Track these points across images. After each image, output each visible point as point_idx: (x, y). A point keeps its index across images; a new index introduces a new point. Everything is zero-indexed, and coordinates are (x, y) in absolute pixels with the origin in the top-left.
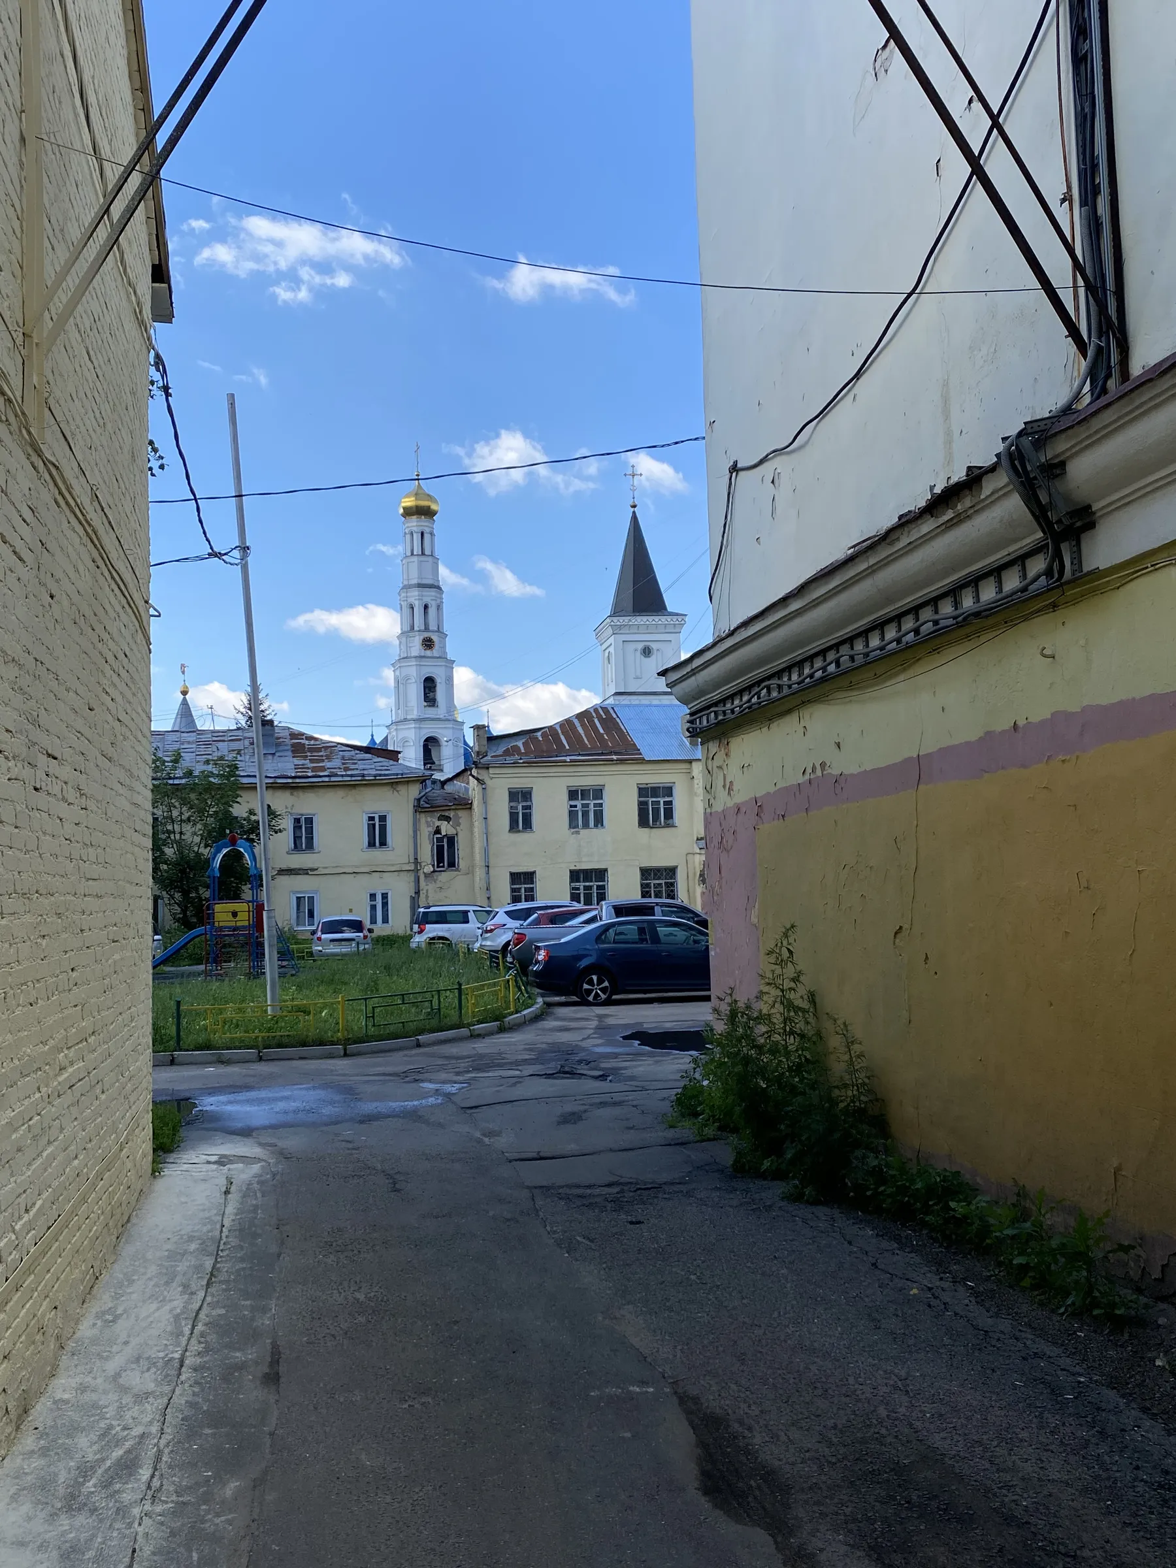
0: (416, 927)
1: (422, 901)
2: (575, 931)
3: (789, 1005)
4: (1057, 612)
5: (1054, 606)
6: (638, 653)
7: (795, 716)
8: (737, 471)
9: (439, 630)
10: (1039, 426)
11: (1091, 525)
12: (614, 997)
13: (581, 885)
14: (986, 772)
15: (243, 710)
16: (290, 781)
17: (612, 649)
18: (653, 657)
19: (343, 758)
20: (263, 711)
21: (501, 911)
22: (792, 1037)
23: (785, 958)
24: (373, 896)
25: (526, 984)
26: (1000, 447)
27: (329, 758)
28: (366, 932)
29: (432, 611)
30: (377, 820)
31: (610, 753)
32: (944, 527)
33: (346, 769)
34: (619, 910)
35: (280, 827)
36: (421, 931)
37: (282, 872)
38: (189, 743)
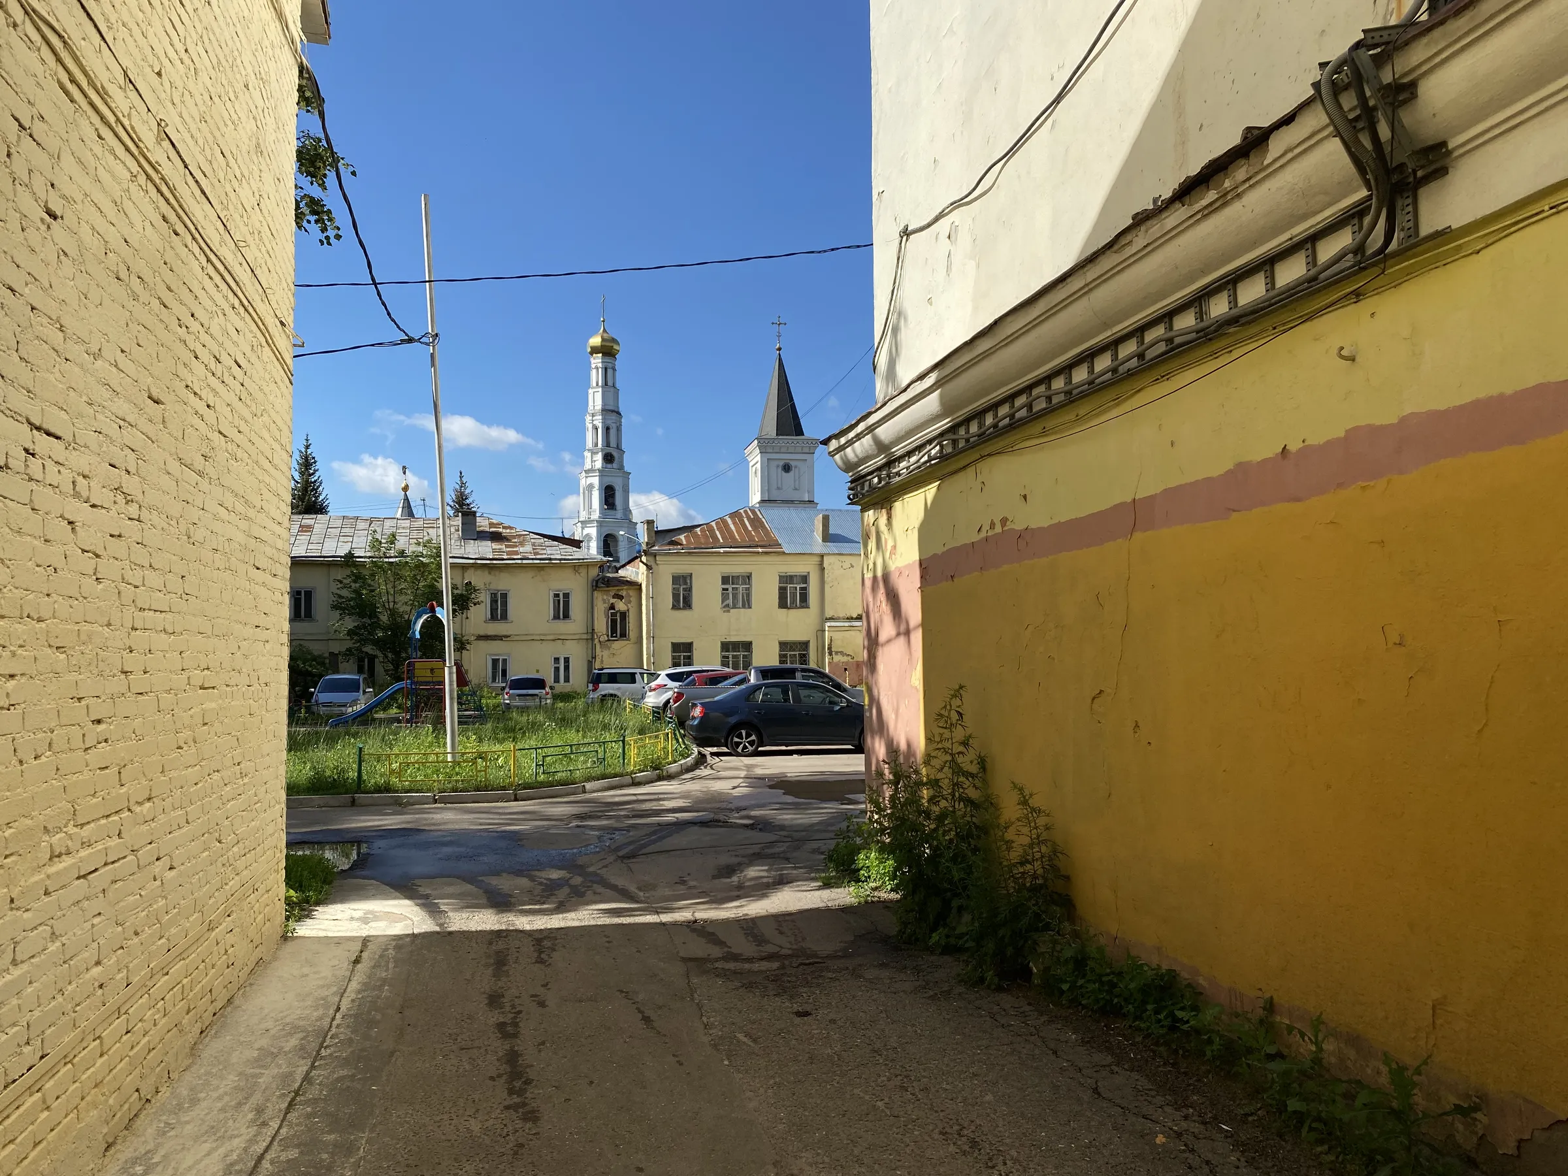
0: (591, 686)
1: (597, 665)
2: (724, 692)
3: (957, 770)
4: (1363, 302)
5: (1358, 295)
6: (780, 469)
7: (971, 471)
8: (908, 235)
9: (618, 447)
10: (1381, 36)
11: (1441, 172)
12: (760, 749)
13: (731, 654)
14: (1234, 511)
15: (452, 504)
16: (488, 562)
17: (759, 465)
18: (791, 473)
19: (533, 544)
20: (468, 505)
21: (663, 673)
22: (962, 803)
23: (954, 722)
24: (557, 660)
25: (683, 736)
26: (1316, 75)
27: (522, 544)
28: (547, 689)
29: (613, 432)
30: (561, 596)
31: (757, 546)
32: (1199, 216)
33: (536, 554)
34: (765, 673)
35: (479, 600)
36: (595, 690)
37: (480, 638)
38: (404, 528)
